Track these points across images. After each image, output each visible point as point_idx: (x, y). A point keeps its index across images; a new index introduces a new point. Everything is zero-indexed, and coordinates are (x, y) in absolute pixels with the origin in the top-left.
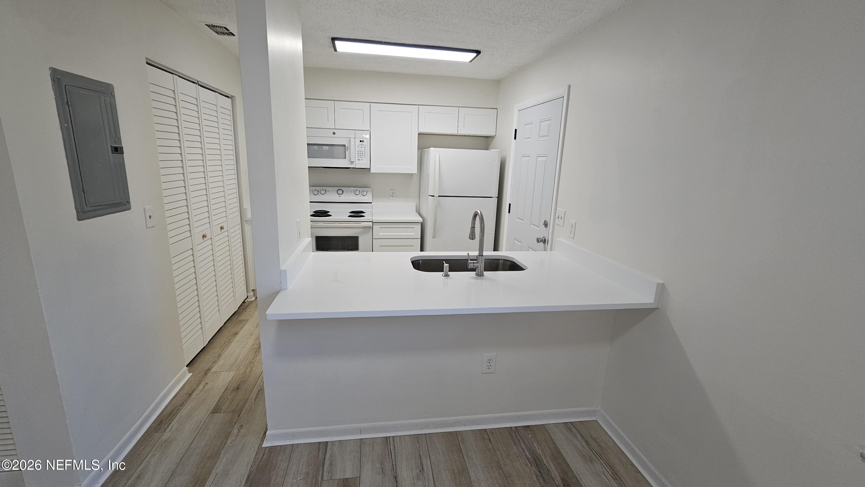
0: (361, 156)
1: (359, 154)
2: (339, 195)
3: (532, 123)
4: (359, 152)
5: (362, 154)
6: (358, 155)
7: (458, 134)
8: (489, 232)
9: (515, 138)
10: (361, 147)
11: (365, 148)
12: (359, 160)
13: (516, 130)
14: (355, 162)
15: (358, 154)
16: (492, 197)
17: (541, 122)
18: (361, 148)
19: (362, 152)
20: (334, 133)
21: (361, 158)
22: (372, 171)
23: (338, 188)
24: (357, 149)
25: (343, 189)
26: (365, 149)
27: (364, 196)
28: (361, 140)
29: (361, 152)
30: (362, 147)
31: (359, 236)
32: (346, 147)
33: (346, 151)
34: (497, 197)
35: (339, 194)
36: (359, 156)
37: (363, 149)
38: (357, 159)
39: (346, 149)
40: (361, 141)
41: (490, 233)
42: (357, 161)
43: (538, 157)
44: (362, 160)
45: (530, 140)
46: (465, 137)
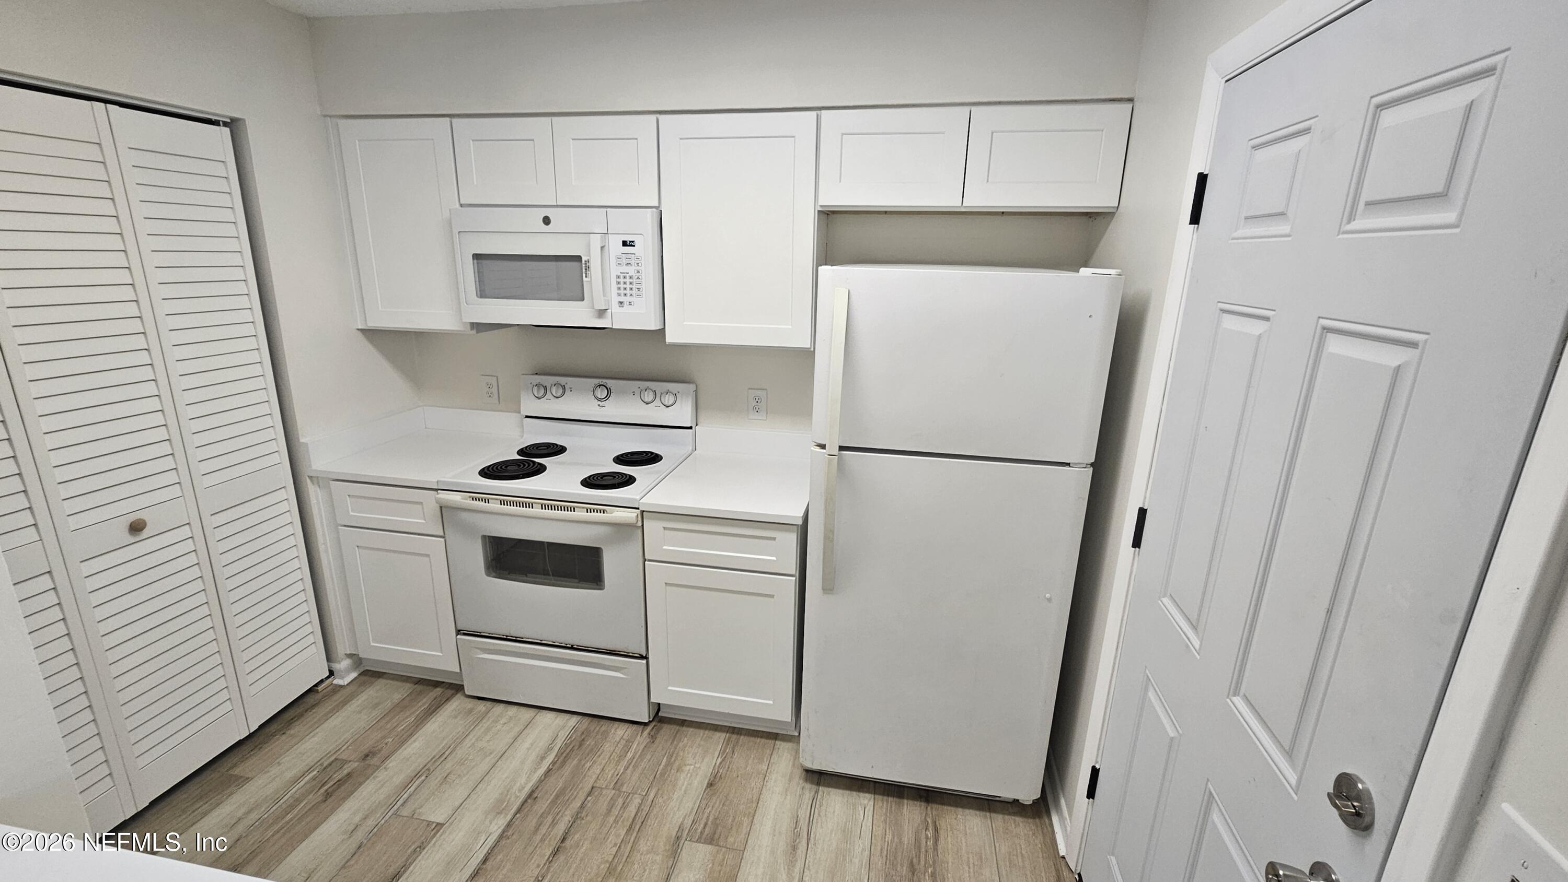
0: (628, 292)
1: (622, 286)
2: (599, 403)
3: (1307, 131)
4: (622, 280)
5: (631, 286)
6: (619, 288)
7: (963, 210)
8: (1048, 595)
9: (1195, 219)
10: (625, 261)
11: (638, 264)
12: (621, 303)
13: (1202, 180)
14: (609, 311)
15: (619, 286)
16: (1068, 464)
17: (1381, 107)
18: (627, 264)
19: (631, 277)
20: (547, 221)
21: (630, 299)
22: (670, 338)
23: (597, 381)
24: (615, 270)
25: (610, 383)
26: (638, 268)
27: (667, 407)
28: (628, 239)
29: (628, 280)
30: (628, 261)
31: (603, 547)
32: (583, 262)
33: (584, 275)
34: (1092, 465)
35: (600, 400)
36: (622, 292)
37: (631, 270)
38: (615, 300)
39: (584, 270)
40: (625, 244)
41: (1049, 600)
42: (615, 308)
43: (1331, 338)
44: (630, 303)
45: (1285, 228)
46: (1004, 217)
